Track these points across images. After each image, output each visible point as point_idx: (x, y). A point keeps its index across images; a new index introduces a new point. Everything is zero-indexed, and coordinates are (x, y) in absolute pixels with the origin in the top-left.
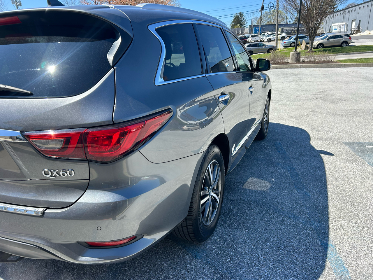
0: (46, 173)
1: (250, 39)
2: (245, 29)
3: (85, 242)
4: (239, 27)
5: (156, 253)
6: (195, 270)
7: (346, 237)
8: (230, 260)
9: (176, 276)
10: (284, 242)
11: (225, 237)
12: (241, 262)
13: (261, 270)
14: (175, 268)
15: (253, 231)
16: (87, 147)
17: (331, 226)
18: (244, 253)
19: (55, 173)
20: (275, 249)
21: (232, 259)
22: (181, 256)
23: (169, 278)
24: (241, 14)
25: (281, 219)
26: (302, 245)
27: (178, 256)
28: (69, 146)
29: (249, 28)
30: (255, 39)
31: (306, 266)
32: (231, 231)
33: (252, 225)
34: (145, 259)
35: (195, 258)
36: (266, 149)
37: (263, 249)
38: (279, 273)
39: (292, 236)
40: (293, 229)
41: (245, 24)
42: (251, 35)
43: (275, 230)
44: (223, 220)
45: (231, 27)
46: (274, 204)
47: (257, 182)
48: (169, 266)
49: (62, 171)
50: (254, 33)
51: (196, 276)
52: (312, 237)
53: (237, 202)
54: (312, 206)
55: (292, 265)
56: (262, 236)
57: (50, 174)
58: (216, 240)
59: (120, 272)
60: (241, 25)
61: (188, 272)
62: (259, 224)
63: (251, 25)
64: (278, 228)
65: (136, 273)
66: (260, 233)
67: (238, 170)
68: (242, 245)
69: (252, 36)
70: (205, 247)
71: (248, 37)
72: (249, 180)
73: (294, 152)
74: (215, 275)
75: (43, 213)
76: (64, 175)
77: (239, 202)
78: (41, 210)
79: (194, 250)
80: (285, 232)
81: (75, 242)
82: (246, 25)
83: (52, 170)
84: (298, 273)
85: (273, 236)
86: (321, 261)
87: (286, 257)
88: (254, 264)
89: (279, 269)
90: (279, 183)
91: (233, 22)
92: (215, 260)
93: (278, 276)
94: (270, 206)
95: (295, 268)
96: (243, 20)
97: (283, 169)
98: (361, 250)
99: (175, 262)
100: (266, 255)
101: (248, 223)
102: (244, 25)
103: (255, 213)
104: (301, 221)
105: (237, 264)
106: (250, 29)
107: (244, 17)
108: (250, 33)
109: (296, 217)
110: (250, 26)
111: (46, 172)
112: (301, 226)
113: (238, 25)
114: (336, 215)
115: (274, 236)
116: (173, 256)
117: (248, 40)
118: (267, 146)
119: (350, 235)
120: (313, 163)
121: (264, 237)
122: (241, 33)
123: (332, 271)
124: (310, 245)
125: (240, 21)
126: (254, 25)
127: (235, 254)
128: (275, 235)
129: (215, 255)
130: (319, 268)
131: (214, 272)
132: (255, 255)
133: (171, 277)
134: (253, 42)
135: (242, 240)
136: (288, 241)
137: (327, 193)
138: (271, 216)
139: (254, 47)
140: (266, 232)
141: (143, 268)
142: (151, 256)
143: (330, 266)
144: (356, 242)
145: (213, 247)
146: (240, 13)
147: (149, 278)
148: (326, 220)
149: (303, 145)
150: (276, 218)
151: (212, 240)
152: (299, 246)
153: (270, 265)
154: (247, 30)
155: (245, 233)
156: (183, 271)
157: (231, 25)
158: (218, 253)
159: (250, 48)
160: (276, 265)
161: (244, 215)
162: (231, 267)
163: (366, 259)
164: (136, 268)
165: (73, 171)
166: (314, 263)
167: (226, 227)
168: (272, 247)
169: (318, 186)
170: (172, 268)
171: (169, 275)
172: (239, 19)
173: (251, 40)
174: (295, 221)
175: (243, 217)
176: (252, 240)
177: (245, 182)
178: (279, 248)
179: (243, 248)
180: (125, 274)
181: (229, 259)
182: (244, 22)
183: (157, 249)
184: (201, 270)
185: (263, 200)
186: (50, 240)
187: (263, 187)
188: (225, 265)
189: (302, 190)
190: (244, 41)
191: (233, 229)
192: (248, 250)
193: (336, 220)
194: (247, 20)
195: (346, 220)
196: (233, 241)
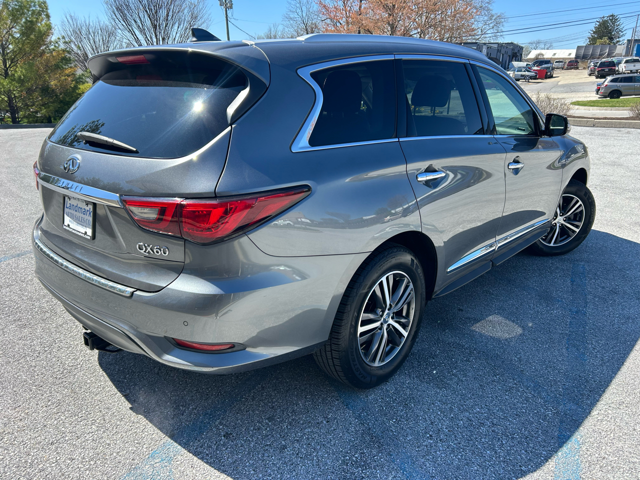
0: (141, 248)
1: (622, 67)
2: (618, 46)
3: (173, 338)
4: (605, 42)
5: (296, 388)
6: (337, 422)
7: (612, 435)
8: (395, 422)
9: (310, 422)
10: (495, 418)
11: (404, 391)
12: (410, 428)
13: (434, 445)
14: (312, 413)
15: (452, 392)
16: (182, 222)
17: (595, 413)
18: (421, 418)
19: (149, 249)
20: (474, 423)
21: (397, 422)
22: (327, 400)
23: (298, 423)
24: (613, 19)
25: (509, 385)
26: (523, 429)
27: (323, 399)
28: (164, 217)
29: (626, 45)
30: (631, 67)
31: (511, 459)
32: (418, 385)
33: (457, 383)
34: (278, 392)
35: (345, 407)
36: (551, 273)
37: (455, 420)
38: (459, 457)
39: (515, 412)
40: (523, 404)
41: (619, 38)
42: (625, 60)
43: (491, 398)
44: (413, 367)
45: (590, 41)
46: (511, 360)
47: (501, 323)
48: (305, 409)
49: (156, 248)
50: (634, 54)
51: (335, 429)
52: (549, 422)
53: (451, 347)
54: (580, 377)
55: (488, 452)
56: (465, 402)
57: (144, 249)
58: (387, 391)
59: (240, 400)
60: (611, 39)
61: (328, 422)
62: (468, 385)
63: (630, 39)
64: (497, 397)
65: (259, 406)
66: (463, 397)
67: (479, 299)
68: (425, 407)
69: (627, 62)
70: (367, 397)
71: (619, 63)
72: (491, 318)
73: (603, 285)
74: (363, 434)
75: (132, 293)
76: (157, 252)
77: (454, 348)
78: (130, 290)
79: (349, 396)
80: (505, 405)
81: (163, 336)
82: (621, 39)
83: (146, 245)
84: (491, 464)
85: (481, 406)
86: (542, 459)
87: (485, 438)
88: (428, 435)
89: (463, 451)
90: (540, 331)
91: (594, 33)
92: (373, 417)
93: (457, 460)
94: (503, 362)
95: (491, 457)
96: (617, 29)
97: (562, 310)
98: (628, 461)
99: (315, 406)
100: (454, 428)
101: (451, 379)
102: (618, 40)
103: (471, 368)
104: (545, 395)
105: (403, 429)
106: (627, 47)
107: (618, 23)
108: (627, 55)
109: (538, 387)
110: (628, 40)
111: (140, 246)
112: (540, 402)
113: (606, 39)
114: (616, 399)
115: (483, 406)
116: (317, 397)
117: (617, 69)
118: (557, 268)
119: (621, 434)
120: (629, 309)
121: (466, 404)
122: (608, 54)
123: (552, 476)
124: (538, 431)
125: (611, 30)
126: (636, 40)
127: (407, 416)
128: (486, 405)
129: (377, 410)
130: (532, 466)
131: (363, 430)
132: (436, 425)
133: (302, 422)
134: (628, 73)
135: (429, 400)
136: (502, 419)
137: (623, 363)
138: (496, 377)
139: (624, 82)
140: (473, 397)
141: (270, 402)
142: (287, 391)
143: (552, 468)
144: (626, 447)
145: (380, 399)
146: (612, 16)
147: (272, 416)
148: (591, 402)
149: (627, 277)
150: (503, 382)
151: (382, 389)
152: (517, 430)
153: (452, 443)
154: (620, 49)
155: (438, 391)
156: (320, 419)
157: (589, 38)
158: (383, 408)
159: (617, 84)
160: (463, 445)
161: (450, 367)
162: (392, 430)
163: (628, 475)
164: (262, 400)
165: (167, 250)
166: (528, 458)
167: (413, 378)
168: (470, 420)
169: (612, 348)
170: (308, 412)
171: (299, 419)
172: (607, 27)
173: (624, 70)
174: (533, 393)
175: (448, 369)
176: (444, 404)
177: (481, 320)
178: (483, 424)
179: (423, 411)
180: (245, 404)
181: (395, 420)
182: (618, 33)
183: (300, 383)
184: (346, 424)
185: (497, 352)
186: (137, 328)
187: (507, 333)
188: (385, 425)
189: (577, 349)
190: (609, 70)
191: (423, 382)
192: (430, 415)
193: (609, 407)
194: (624, 29)
195: (630, 410)
196: (413, 398)
